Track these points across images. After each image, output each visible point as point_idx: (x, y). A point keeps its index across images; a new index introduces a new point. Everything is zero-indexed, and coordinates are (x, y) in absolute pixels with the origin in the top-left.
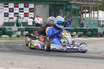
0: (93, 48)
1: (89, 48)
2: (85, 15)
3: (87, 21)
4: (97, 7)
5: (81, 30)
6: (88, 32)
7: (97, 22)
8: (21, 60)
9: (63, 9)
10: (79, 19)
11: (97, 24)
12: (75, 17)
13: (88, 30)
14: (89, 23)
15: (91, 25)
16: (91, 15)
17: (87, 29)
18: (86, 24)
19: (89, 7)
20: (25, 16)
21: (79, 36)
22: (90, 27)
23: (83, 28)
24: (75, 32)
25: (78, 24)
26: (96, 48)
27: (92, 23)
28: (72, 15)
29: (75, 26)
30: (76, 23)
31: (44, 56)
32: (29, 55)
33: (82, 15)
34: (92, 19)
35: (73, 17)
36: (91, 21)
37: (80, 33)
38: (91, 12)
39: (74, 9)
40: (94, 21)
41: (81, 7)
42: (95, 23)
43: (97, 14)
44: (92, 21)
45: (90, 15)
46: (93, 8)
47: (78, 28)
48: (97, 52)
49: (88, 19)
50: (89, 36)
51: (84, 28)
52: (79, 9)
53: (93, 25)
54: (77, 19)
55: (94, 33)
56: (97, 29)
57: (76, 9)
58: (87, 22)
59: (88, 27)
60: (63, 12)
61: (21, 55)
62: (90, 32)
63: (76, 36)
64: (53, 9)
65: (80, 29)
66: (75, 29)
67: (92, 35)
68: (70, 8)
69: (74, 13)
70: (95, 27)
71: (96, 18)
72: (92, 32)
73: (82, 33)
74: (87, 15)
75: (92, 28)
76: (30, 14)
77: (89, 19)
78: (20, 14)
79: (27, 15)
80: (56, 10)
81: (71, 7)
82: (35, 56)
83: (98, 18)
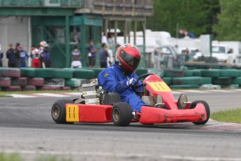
2: (116, 40)
4: (141, 22)
9: (65, 26)
16: (129, 40)
19: (124, 21)
28: (85, 41)
38: (128, 33)
39: (90, 27)
41: (104, 21)
43: (142, 38)
45: (125, 40)
46: (133, 23)
52: (100, 27)
56: (146, 71)
57: (94, 26)
60: (63, 34)
64: (40, 27)
68: (80, 23)
69: (89, 36)
71: (140, 46)
80: (48, 29)
81: (83, 21)
83: (144, 47)
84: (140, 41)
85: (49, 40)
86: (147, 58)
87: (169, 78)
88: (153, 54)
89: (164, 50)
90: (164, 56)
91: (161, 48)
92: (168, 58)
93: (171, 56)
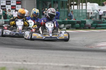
0: (81, 41)
1: (77, 40)
2: (73, 7)
3: (75, 13)
5: (69, 23)
6: (76, 24)
7: (85, 14)
8: (7, 54)
9: (51, 1)
10: (67, 11)
11: (85, 16)
12: (63, 9)
13: (76, 23)
14: (78, 16)
15: (80, 17)
16: (80, 7)
17: (75, 21)
18: (74, 16)
20: (12, 9)
21: (68, 29)
22: (78, 20)
23: (71, 20)
24: (63, 25)
25: (66, 16)
26: (84, 41)
27: (81, 15)
28: (60, 7)
29: (63, 19)
30: (65, 16)
31: (30, 49)
32: (16, 48)
33: (70, 7)
34: (81, 11)
35: (61, 9)
36: (79, 13)
37: (68, 25)
38: (79, 4)
39: (62, 1)
40: (82, 13)
42: (83, 15)
44: (81, 13)
45: (78, 7)
47: (67, 20)
48: (85, 45)
49: (76, 11)
50: (77, 28)
51: (73, 20)
52: (67, 1)
53: (81, 17)
54: (65, 11)
55: (82, 25)
56: (85, 21)
57: (64, 1)
58: (76, 15)
59: (76, 19)
61: (8, 48)
62: (78, 24)
63: (64, 28)
64: (40, 1)
65: (68, 21)
66: (63, 21)
67: (80, 27)
69: (62, 5)
70: (84, 19)
71: (84, 10)
72: (80, 24)
73: (70, 25)
74: (76, 7)
75: (80, 21)
76: (17, 7)
77: (78, 11)
78: (7, 7)
79: (15, 7)
80: (44, 2)
82: (22, 49)
83: (86, 10)
84: (84, 7)
85: (44, 7)
86: (87, 15)
87: (96, 24)
88: (90, 13)
89: (95, 11)
90: (95, 14)
91: (94, 11)
92: (97, 15)
93: (98, 14)
